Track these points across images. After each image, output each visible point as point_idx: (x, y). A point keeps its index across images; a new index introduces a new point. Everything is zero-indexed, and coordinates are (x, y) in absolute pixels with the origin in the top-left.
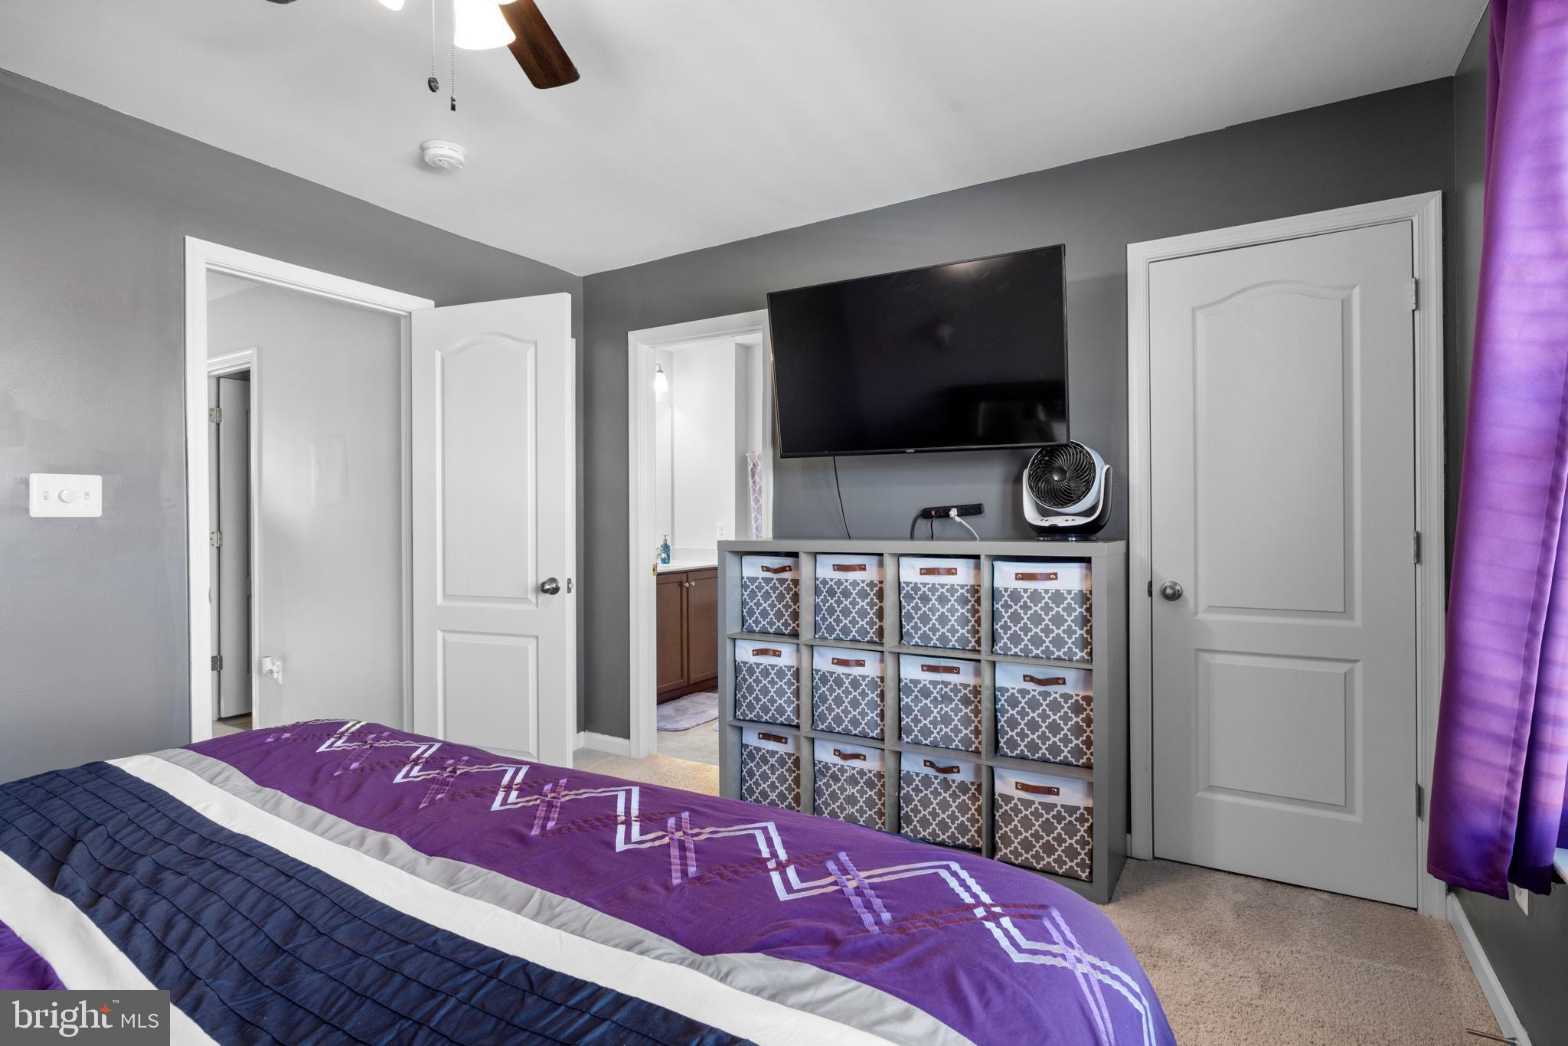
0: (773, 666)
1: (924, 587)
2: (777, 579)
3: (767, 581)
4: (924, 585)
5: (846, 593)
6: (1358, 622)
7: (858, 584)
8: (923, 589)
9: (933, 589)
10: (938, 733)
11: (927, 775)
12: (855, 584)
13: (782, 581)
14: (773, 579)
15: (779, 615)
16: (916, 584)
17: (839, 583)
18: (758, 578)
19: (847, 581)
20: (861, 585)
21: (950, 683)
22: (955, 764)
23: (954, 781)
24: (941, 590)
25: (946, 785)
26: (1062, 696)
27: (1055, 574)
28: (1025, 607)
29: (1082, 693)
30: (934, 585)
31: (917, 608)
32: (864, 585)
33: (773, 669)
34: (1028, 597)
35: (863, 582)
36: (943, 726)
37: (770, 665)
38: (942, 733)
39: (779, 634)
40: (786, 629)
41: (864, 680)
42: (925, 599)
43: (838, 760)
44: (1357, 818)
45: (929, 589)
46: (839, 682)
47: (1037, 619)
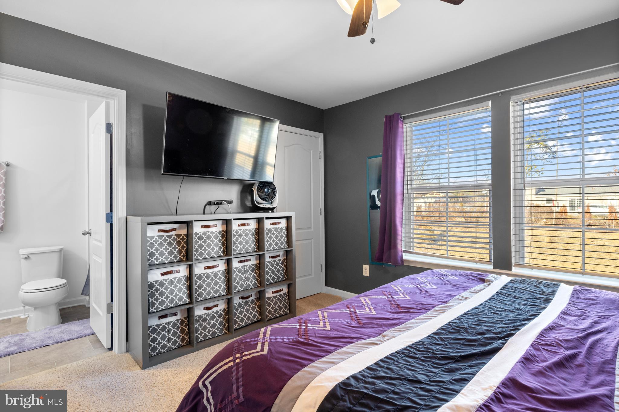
0: (175, 278)
1: (240, 231)
2: (166, 236)
3: (161, 237)
4: (240, 230)
5: (209, 237)
6: (312, 230)
7: (214, 233)
8: (240, 232)
9: (244, 231)
10: (246, 285)
11: (240, 303)
12: (212, 233)
13: (169, 237)
14: (164, 236)
15: (171, 253)
16: (237, 230)
17: (205, 233)
18: (154, 236)
19: (208, 232)
20: (215, 233)
21: (248, 265)
22: (250, 294)
23: (249, 301)
24: (246, 231)
25: (246, 303)
26: (278, 260)
27: (280, 222)
28: (273, 234)
29: (283, 258)
30: (244, 230)
31: (237, 240)
32: (217, 233)
33: (175, 280)
34: (274, 230)
35: (216, 232)
36: (247, 282)
37: (173, 278)
38: (247, 284)
39: (171, 263)
40: (175, 259)
41: (219, 272)
42: (240, 235)
43: (206, 312)
44: (313, 276)
45: (242, 232)
46: (208, 277)
47: (277, 237)
